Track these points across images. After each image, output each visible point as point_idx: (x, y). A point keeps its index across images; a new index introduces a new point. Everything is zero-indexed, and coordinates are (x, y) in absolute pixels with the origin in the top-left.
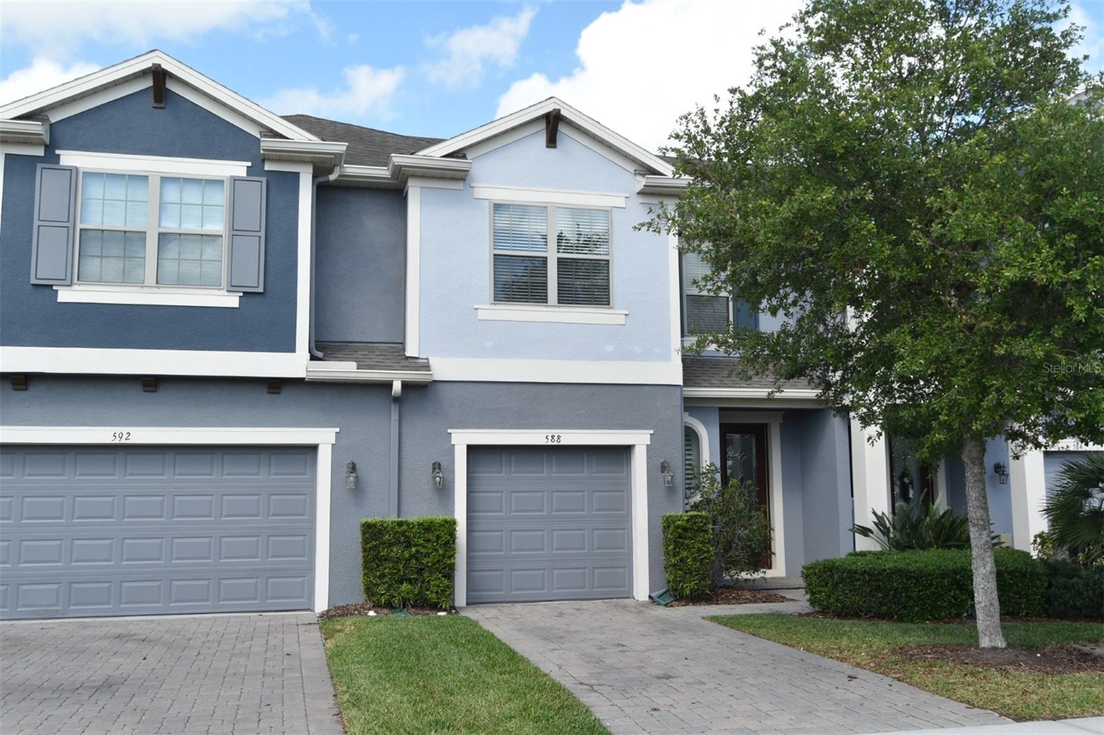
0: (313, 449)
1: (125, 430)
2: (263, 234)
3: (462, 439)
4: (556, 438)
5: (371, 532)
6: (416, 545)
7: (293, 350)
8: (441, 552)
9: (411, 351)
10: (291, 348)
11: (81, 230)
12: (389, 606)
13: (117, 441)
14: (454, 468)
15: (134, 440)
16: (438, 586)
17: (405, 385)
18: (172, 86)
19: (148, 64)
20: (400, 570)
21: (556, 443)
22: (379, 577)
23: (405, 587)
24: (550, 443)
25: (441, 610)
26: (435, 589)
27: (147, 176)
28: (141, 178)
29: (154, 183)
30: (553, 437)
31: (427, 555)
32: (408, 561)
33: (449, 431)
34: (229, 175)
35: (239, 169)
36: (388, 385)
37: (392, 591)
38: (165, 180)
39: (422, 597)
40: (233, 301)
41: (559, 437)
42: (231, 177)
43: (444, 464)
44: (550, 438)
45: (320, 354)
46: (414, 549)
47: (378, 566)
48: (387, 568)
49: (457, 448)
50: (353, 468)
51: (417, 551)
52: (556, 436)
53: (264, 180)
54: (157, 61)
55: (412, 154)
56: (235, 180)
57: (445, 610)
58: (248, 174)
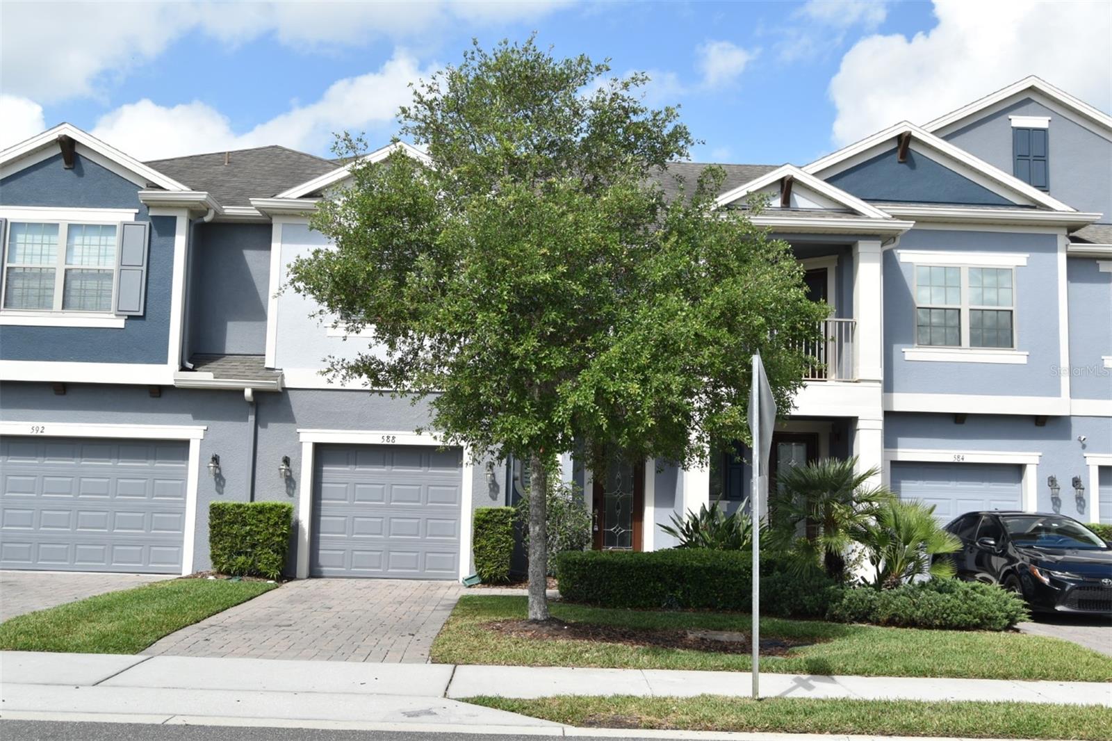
0: (186, 443)
1: (40, 424)
2: (144, 268)
3: (309, 437)
4: (391, 439)
5: (217, 512)
6: (250, 525)
7: (166, 362)
8: (271, 531)
9: (269, 363)
10: (163, 360)
11: (8, 268)
12: (228, 573)
13: (34, 433)
14: (301, 462)
15: (47, 433)
16: (268, 559)
17: (256, 392)
18: (78, 150)
19: (55, 136)
20: (237, 544)
21: (390, 443)
22: (221, 549)
23: (242, 559)
24: (385, 443)
25: (269, 578)
26: (265, 561)
27: (58, 225)
28: (53, 227)
29: (63, 230)
30: (388, 437)
31: (258, 533)
32: (244, 538)
33: (298, 430)
34: (120, 220)
35: (128, 215)
36: (242, 391)
37: (231, 561)
38: (71, 227)
39: (254, 568)
40: (120, 323)
41: (394, 438)
42: (122, 222)
43: (292, 459)
44: (386, 438)
45: (190, 366)
46: (248, 528)
47: (221, 540)
48: (227, 542)
49: (304, 445)
50: (216, 459)
51: (251, 530)
52: (391, 436)
53: (147, 223)
54: (63, 132)
55: (272, 197)
56: (125, 224)
57: (273, 579)
58: (136, 219)
